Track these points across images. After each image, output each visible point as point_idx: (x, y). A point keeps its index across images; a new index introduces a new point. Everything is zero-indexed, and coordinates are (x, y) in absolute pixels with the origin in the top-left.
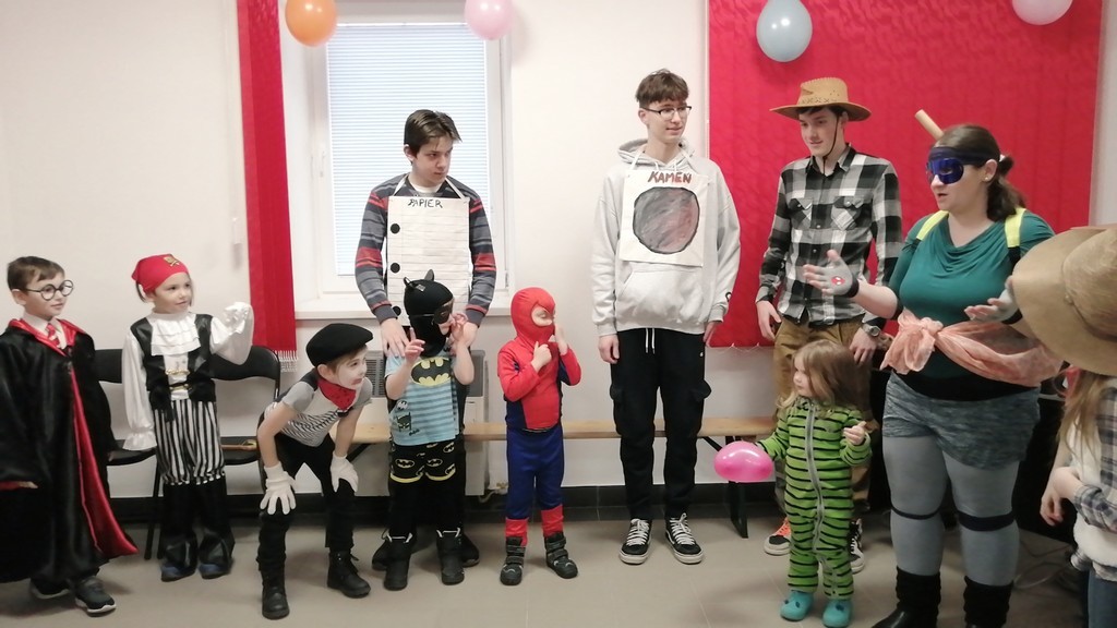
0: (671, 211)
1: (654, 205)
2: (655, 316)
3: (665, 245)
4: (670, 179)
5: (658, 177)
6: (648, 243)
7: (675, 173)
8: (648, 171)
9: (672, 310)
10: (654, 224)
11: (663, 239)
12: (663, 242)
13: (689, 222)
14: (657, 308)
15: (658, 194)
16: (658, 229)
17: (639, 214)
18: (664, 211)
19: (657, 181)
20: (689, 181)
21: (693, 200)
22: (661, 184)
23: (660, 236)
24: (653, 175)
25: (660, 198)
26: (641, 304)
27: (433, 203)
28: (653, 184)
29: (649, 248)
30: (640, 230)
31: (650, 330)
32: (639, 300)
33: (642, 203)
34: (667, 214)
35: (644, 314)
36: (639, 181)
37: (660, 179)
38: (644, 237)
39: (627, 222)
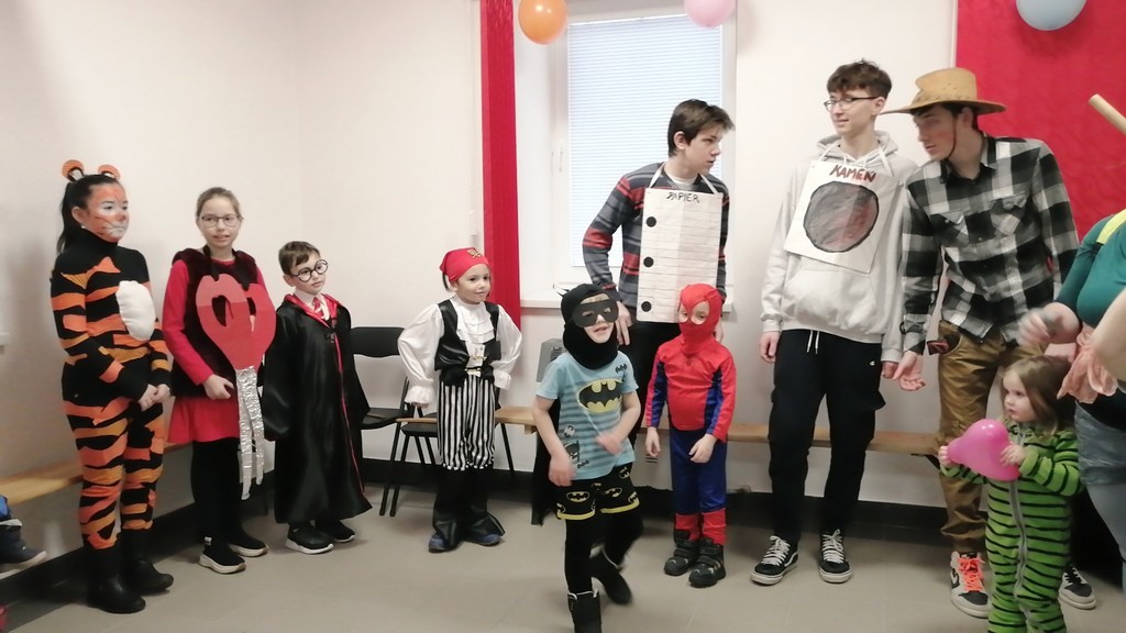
0: (844, 208)
1: (829, 200)
2: (816, 319)
3: (828, 243)
4: (851, 175)
5: (840, 171)
6: (814, 237)
7: (858, 169)
8: (832, 164)
9: (834, 313)
10: (822, 220)
11: (828, 236)
12: (827, 240)
14: (817, 309)
15: (836, 189)
16: (828, 224)
17: (813, 206)
18: (838, 207)
19: (838, 175)
20: (871, 180)
21: (872, 201)
22: (841, 179)
23: (826, 233)
24: (836, 169)
25: (837, 193)
26: (801, 303)
27: (691, 197)
28: (834, 178)
29: (813, 242)
30: (809, 223)
31: (815, 333)
32: (800, 298)
33: (818, 196)
34: (840, 210)
35: (804, 315)
36: (822, 174)
37: (842, 173)
38: (811, 230)
39: (800, 214)
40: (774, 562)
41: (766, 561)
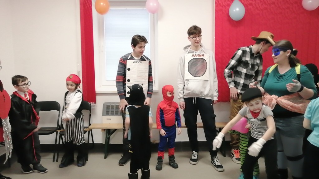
0: (199, 65)
1: (194, 63)
2: (197, 95)
3: (198, 74)
4: (198, 56)
5: (194, 55)
6: (192, 74)
7: (199, 54)
8: (191, 54)
10: (194, 69)
12: (197, 74)
13: (204, 67)
14: (197, 92)
15: (195, 60)
17: (190, 66)
18: (197, 65)
19: (194, 57)
20: (203, 56)
21: (205, 61)
22: (195, 57)
23: (196, 72)
24: (193, 55)
25: (195, 61)
26: (193, 91)
29: (193, 75)
30: (190, 71)
33: (190, 63)
35: (194, 94)
36: (189, 57)
38: (191, 72)
39: (186, 69)
40: (195, 158)
41: (193, 158)
